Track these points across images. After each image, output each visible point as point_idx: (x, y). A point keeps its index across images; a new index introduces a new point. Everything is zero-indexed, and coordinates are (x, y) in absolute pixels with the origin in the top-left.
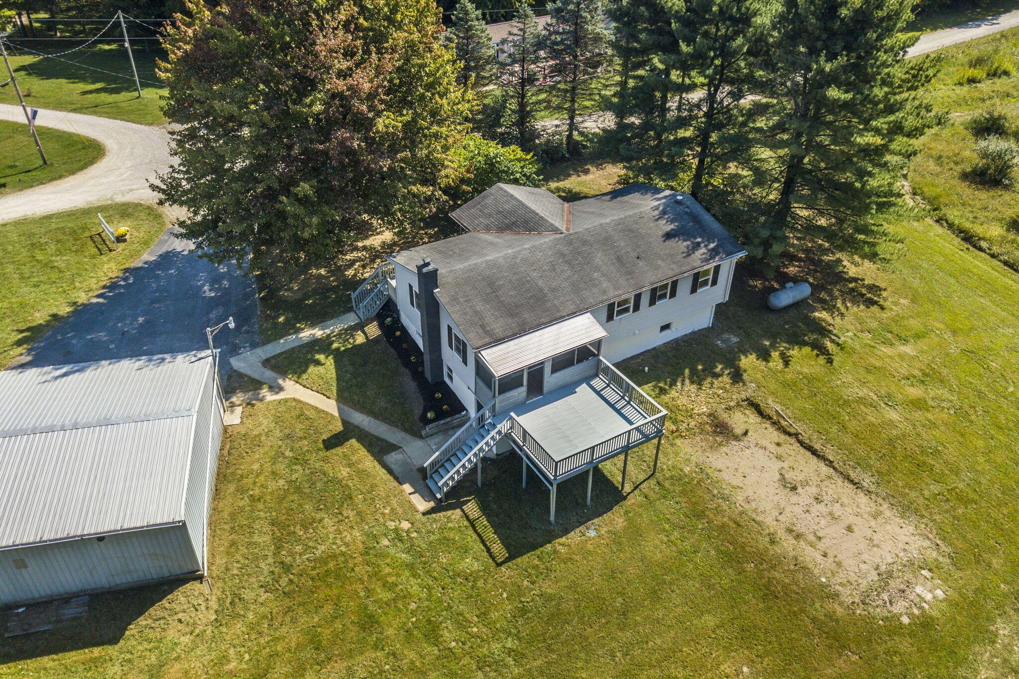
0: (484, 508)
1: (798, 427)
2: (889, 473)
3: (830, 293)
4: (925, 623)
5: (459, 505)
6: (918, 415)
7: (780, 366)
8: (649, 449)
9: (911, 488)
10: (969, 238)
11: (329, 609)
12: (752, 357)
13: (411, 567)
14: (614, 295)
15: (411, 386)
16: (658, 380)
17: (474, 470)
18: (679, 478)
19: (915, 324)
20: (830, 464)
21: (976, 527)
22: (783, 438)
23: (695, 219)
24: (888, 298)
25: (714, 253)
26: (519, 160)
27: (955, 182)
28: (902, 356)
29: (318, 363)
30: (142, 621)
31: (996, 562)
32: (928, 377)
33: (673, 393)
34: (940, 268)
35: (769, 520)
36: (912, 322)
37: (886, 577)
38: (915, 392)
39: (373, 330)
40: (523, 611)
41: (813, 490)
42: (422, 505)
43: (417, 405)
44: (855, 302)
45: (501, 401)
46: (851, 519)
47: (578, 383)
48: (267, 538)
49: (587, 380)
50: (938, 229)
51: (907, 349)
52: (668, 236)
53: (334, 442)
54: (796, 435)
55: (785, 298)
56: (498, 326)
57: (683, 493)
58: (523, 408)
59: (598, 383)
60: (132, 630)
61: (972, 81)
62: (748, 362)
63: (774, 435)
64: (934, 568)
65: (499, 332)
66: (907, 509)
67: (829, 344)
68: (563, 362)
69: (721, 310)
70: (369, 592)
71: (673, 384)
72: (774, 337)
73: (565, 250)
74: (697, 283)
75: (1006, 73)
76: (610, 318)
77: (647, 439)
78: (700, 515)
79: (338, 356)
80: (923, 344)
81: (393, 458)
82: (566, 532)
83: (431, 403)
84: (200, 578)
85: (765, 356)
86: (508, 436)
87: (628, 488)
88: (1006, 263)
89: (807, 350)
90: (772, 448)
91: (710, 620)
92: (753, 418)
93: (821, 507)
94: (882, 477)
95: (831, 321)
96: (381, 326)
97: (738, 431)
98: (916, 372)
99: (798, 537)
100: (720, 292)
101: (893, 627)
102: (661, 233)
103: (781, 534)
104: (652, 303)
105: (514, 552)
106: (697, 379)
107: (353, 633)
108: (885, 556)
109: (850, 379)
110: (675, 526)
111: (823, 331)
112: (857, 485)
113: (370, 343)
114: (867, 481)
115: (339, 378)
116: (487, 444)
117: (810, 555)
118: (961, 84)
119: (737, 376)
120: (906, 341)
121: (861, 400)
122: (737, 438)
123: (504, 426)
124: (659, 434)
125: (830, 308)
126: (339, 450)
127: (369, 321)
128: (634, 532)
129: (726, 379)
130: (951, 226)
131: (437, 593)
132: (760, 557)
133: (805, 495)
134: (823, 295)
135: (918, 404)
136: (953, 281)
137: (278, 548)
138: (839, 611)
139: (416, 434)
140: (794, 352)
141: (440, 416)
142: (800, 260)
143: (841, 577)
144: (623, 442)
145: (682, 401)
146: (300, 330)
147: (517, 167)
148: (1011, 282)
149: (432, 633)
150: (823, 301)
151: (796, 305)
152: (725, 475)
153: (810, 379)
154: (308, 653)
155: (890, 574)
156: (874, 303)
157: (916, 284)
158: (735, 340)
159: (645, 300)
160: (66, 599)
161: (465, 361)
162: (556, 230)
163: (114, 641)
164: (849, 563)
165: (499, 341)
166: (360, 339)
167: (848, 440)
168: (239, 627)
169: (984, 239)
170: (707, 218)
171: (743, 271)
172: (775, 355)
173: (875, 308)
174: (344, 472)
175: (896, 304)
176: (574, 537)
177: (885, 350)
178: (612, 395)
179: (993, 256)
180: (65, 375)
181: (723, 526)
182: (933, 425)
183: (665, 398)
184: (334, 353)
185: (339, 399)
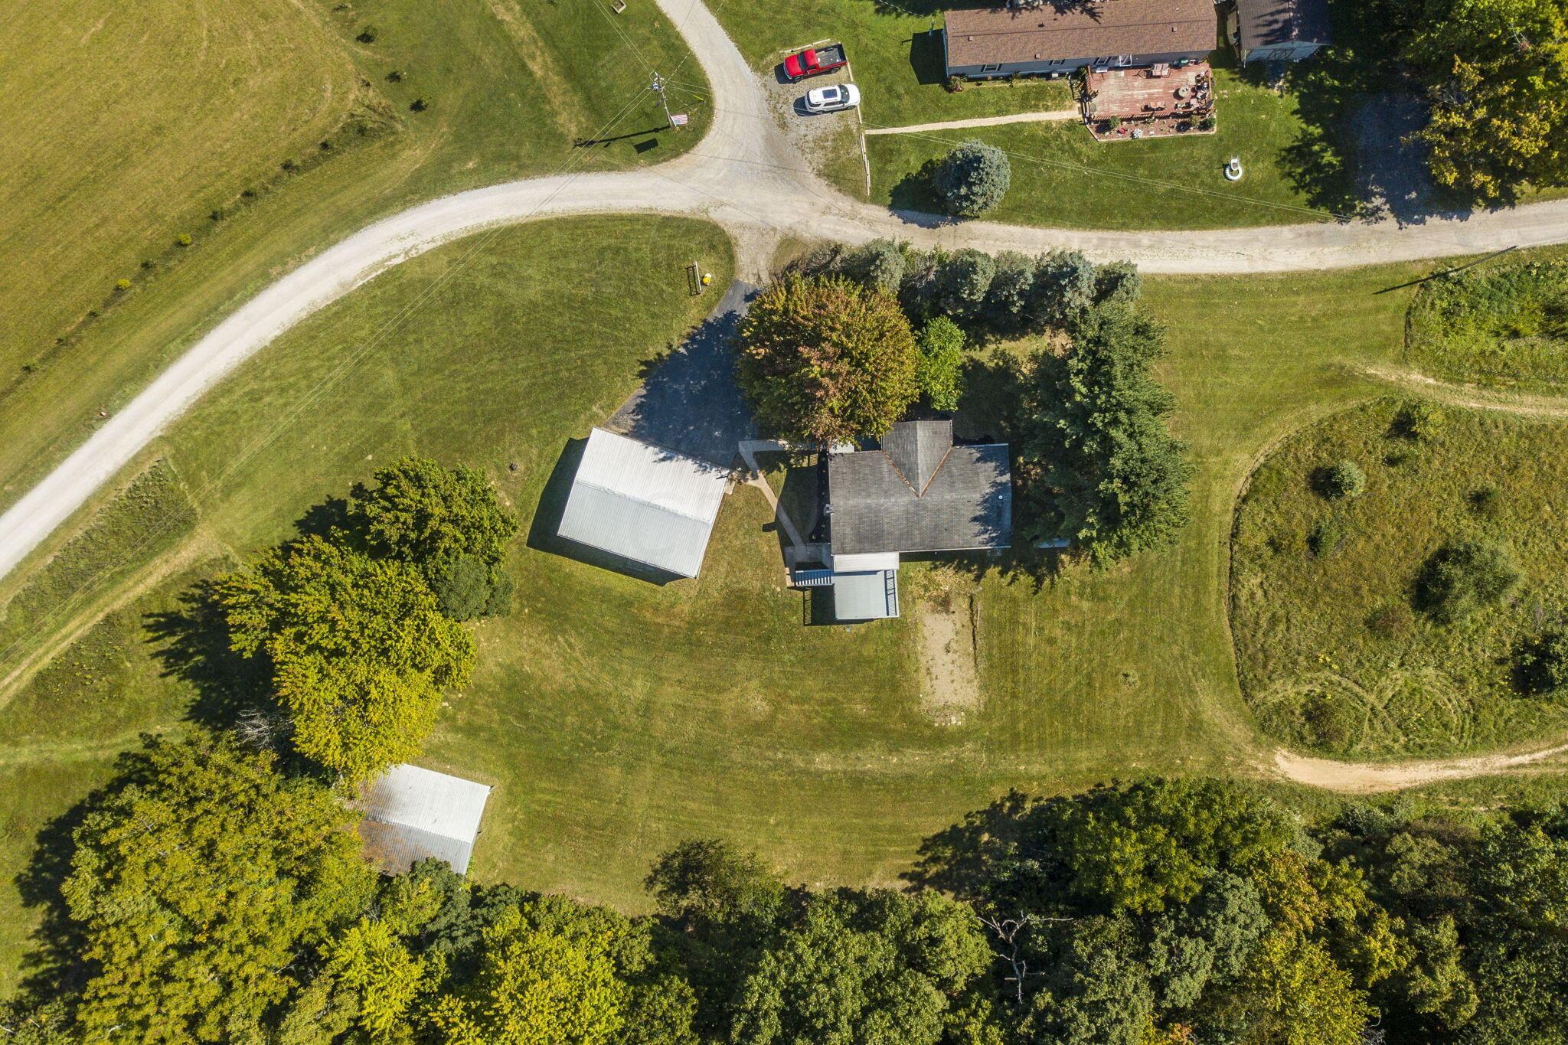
0: (811, 600)
1: (980, 623)
2: (996, 666)
4: (941, 731)
5: (803, 593)
6: (1043, 646)
7: (1007, 582)
9: (997, 678)
10: (1234, 536)
11: (736, 612)
12: (997, 570)
13: (772, 609)
14: (915, 550)
15: (814, 511)
17: (816, 587)
18: (902, 623)
20: (975, 648)
21: (1005, 707)
22: (968, 624)
23: (1000, 513)
24: (1119, 564)
25: (990, 540)
27: (1301, 476)
28: (1077, 608)
29: (779, 470)
31: (995, 723)
32: (1077, 627)
33: (941, 570)
35: (923, 659)
37: (945, 706)
38: (1057, 633)
39: (813, 461)
40: (803, 649)
41: (955, 657)
42: (789, 583)
43: (811, 526)
46: (958, 678)
48: (724, 570)
50: (1227, 518)
51: (1086, 606)
52: (975, 519)
53: (767, 528)
54: (974, 625)
56: (849, 546)
57: (899, 630)
62: (992, 572)
63: (965, 620)
64: (969, 713)
65: (848, 549)
66: (984, 687)
67: (1047, 580)
70: (753, 613)
71: (943, 566)
72: (1016, 567)
73: (912, 509)
78: (897, 645)
79: (790, 469)
81: (788, 550)
82: (839, 624)
83: (818, 531)
85: (1004, 572)
89: (1031, 579)
90: (958, 626)
91: (866, 688)
92: (965, 605)
93: (951, 666)
94: (990, 667)
95: (1067, 564)
96: (817, 461)
97: (951, 609)
98: (1072, 622)
99: (929, 673)
101: (929, 725)
102: (972, 516)
103: (923, 669)
105: (814, 622)
106: (957, 569)
107: (741, 625)
108: (954, 699)
109: (1033, 609)
110: (883, 644)
111: (1054, 568)
112: (976, 664)
113: (808, 468)
114: (981, 666)
115: (785, 485)
116: (825, 582)
117: (925, 683)
118: (1496, 334)
119: (979, 578)
120: (1092, 597)
121: (1024, 624)
122: (947, 612)
125: (1075, 555)
126: (768, 534)
127: (814, 451)
128: (866, 638)
129: (971, 576)
130: (1237, 519)
131: (777, 625)
132: (904, 674)
133: (949, 657)
135: (1051, 641)
138: (916, 709)
139: (804, 540)
140: (1022, 577)
141: (818, 539)
143: (929, 698)
145: (941, 576)
146: (779, 438)
148: (1215, 584)
149: (768, 641)
151: (1053, 549)
152: (925, 630)
153: (1013, 599)
154: (724, 626)
155: (948, 707)
162: (917, 493)
163: (662, 585)
164: (937, 695)
165: (844, 552)
166: (805, 463)
167: (995, 641)
170: (1006, 515)
172: (1011, 573)
174: (765, 549)
176: (840, 628)
177: (1074, 599)
179: (1231, 558)
181: (902, 654)
182: (1044, 654)
183: (933, 573)
184: (789, 466)
185: (780, 500)
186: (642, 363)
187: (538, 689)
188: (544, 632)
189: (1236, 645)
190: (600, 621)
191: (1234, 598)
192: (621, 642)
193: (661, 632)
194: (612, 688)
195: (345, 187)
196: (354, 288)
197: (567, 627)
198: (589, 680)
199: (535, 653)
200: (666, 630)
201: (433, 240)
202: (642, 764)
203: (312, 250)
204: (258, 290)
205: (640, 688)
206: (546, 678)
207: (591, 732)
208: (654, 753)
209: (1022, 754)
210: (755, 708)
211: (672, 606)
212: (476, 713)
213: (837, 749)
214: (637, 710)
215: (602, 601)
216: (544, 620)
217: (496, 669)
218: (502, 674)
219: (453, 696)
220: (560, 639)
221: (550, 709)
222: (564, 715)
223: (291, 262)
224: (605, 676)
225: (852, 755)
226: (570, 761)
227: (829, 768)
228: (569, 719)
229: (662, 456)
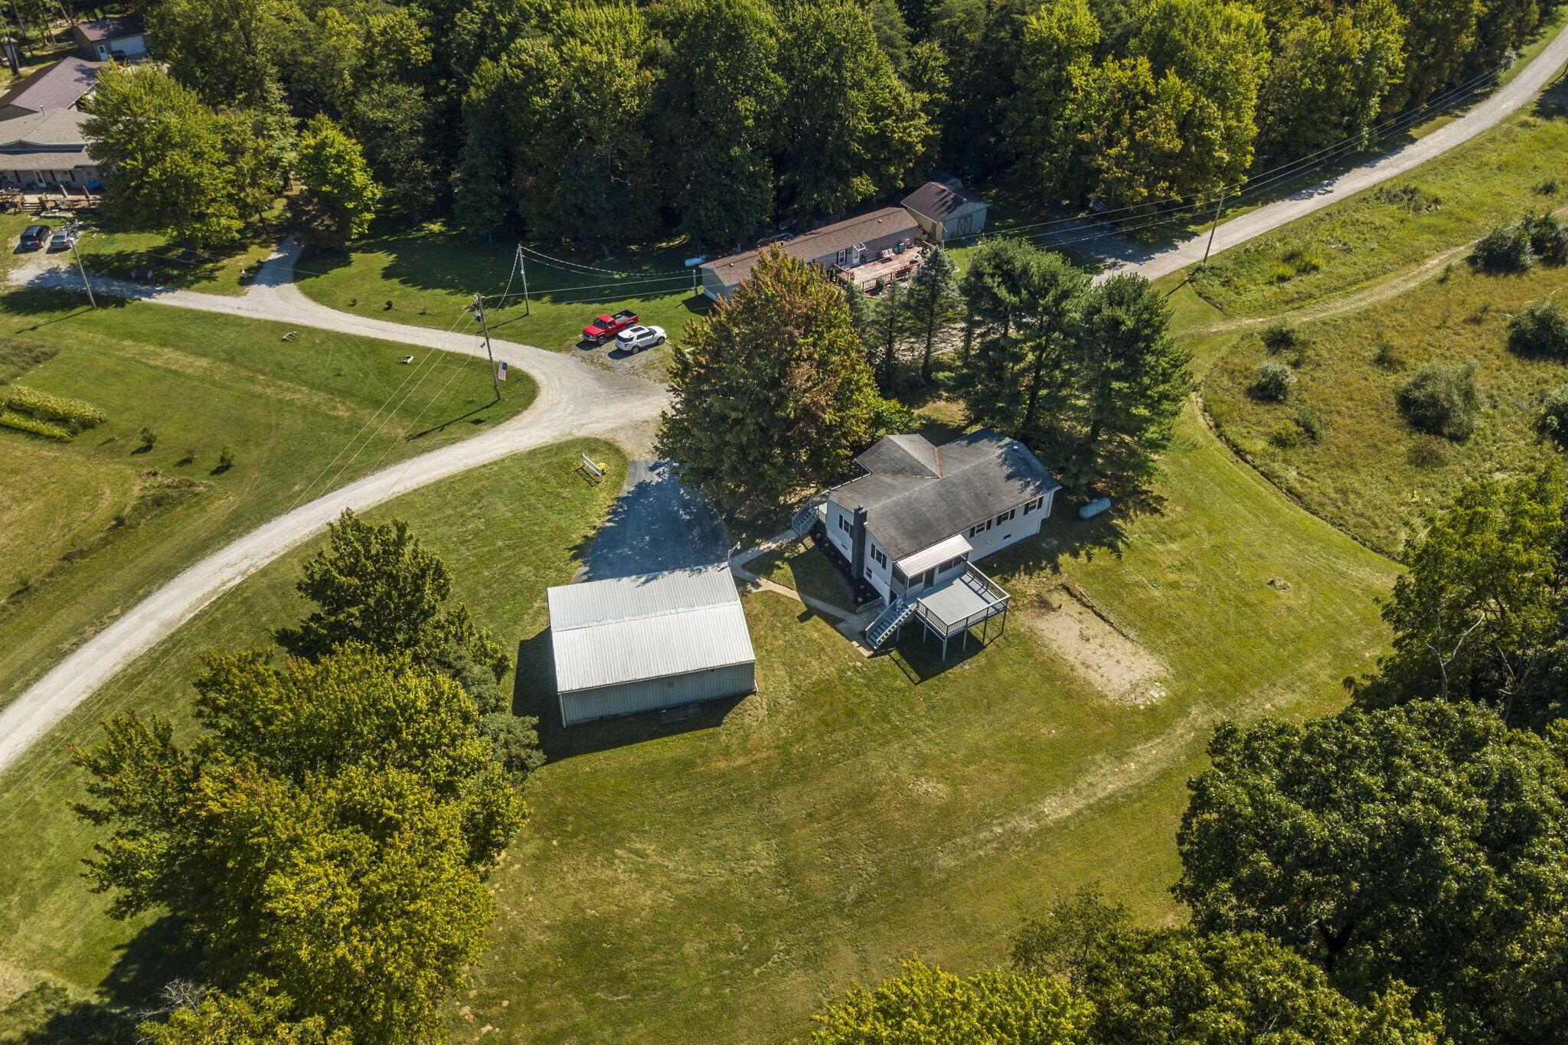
0: (902, 654)
1: (1093, 602)
2: (1147, 629)
3: (1126, 505)
4: (1152, 709)
5: (888, 653)
6: (1172, 592)
7: (1085, 561)
8: (999, 619)
9: (1158, 637)
10: (1239, 452)
11: (827, 707)
12: (1067, 555)
13: (866, 685)
14: (975, 522)
15: (842, 581)
16: (1003, 573)
17: (895, 633)
18: (1018, 635)
19: (1183, 527)
20: (1111, 625)
21: (1193, 659)
22: (1084, 609)
23: (1027, 463)
24: (1168, 507)
25: (1039, 489)
26: (899, 412)
27: (1241, 397)
28: (1169, 552)
29: (779, 567)
30: (730, 715)
31: (1199, 678)
32: (1185, 566)
33: (1013, 582)
34: (1212, 480)
35: (1071, 658)
36: (1182, 525)
37: (1134, 686)
38: (1172, 577)
39: (809, 542)
40: (933, 707)
41: (1099, 641)
42: (866, 653)
43: (849, 592)
44: (1143, 511)
45: (910, 591)
46: (1120, 656)
47: (954, 578)
48: (783, 673)
49: (959, 576)
50: (1219, 444)
51: (1174, 546)
52: (1009, 477)
53: (804, 618)
54: (1092, 607)
55: (1090, 511)
56: (906, 546)
57: (1020, 643)
58: (924, 594)
59: (967, 578)
60: (726, 720)
61: (1282, 279)
62: (1064, 559)
63: (1078, 607)
64: (1163, 681)
65: (907, 549)
66: (1153, 649)
67: (1120, 544)
68: (945, 566)
69: (1044, 522)
70: (847, 699)
71: (1013, 575)
72: (1082, 540)
73: (941, 490)
74: (1027, 508)
75: (1315, 268)
76: (972, 535)
77: (999, 612)
78: (1030, 656)
79: (792, 562)
80: (1185, 543)
81: (841, 626)
82: (952, 667)
83: (859, 592)
84: (754, 693)
85: (1075, 554)
86: (916, 612)
87: (986, 641)
88: (1262, 473)
89: (1105, 549)
90: (1076, 616)
91: (1035, 710)
92: (1065, 597)
93: (1103, 650)
94: (1142, 632)
95: (1123, 525)
96: (814, 539)
97: (1055, 605)
98: (1177, 563)
99: (1088, 667)
100: (1045, 512)
101: (1135, 710)
102: (1004, 475)
103: (1078, 665)
104: (999, 523)
105: (924, 677)
106: (1029, 572)
107: (843, 718)
108: (1136, 676)
109: (1131, 569)
110: (1016, 662)
111: (1117, 533)
112: (1125, 636)
113: (809, 551)
114: (1132, 635)
115: (796, 577)
116: (902, 617)
117: (1093, 676)
118: (1271, 283)
119: (1056, 569)
120: (1172, 539)
121: (1136, 584)
122: (1054, 610)
123: (912, 606)
124: (1005, 609)
125: (1124, 516)
126: (809, 622)
127: (805, 536)
128: (992, 666)
129: (1048, 571)
130: (1228, 440)
131: (885, 699)
132: (1064, 678)
133: (1094, 644)
134: (1121, 506)
135: (1174, 585)
136: (1218, 489)
137: (791, 678)
138: (1106, 703)
139: (853, 612)
140: (1096, 551)
141: (866, 600)
142: (1106, 476)
143: (1110, 687)
144: (984, 614)
145: (1019, 586)
146: (759, 545)
147: (896, 418)
148: (1262, 489)
149: (886, 718)
150: (1120, 511)
151: (1099, 515)
152: (1046, 633)
153: (1104, 570)
154: (822, 728)
155: (1137, 685)
156: (1156, 511)
157: (1191, 493)
158: (1055, 542)
159: (994, 523)
160: (686, 705)
161: (884, 566)
162: (934, 475)
163: (718, 724)
164: (1116, 681)
165: (908, 555)
166: (802, 549)
167: (1124, 609)
168: (781, 717)
169: (1250, 453)
170: (1035, 462)
171: (1058, 498)
172: (1082, 553)
173: (1157, 516)
174: (816, 635)
175: (1172, 511)
176: (957, 669)
177: (1159, 547)
178: (976, 585)
179: (1254, 467)
180: (647, 581)
181: (1044, 662)
182: (1180, 599)
183: (1008, 585)
184: (787, 560)
185: (799, 590)
186: (571, 549)
187: (621, 932)
188: (593, 855)
189: (1333, 524)
190: (661, 803)
191: (1290, 491)
192: (704, 813)
193: (750, 774)
194: (727, 876)
195: (147, 550)
196: (183, 622)
197: (620, 833)
198: (688, 881)
199: (593, 889)
200: (755, 770)
201: (273, 553)
202: (828, 944)
203: (117, 611)
204: (46, 670)
205: (763, 856)
206: (627, 912)
207: (731, 947)
208: (835, 920)
209: (1255, 692)
210: (927, 793)
211: (746, 738)
212: (542, 1016)
213: (1059, 787)
214: (777, 884)
215: (653, 780)
216: (585, 841)
217: (544, 939)
218: (559, 939)
219: (494, 1011)
220: (619, 852)
221: (653, 950)
222: (678, 944)
223: (90, 630)
224: (706, 867)
225: (1082, 784)
226: (724, 1006)
227: (1067, 812)
228: (688, 949)
229: (643, 579)
